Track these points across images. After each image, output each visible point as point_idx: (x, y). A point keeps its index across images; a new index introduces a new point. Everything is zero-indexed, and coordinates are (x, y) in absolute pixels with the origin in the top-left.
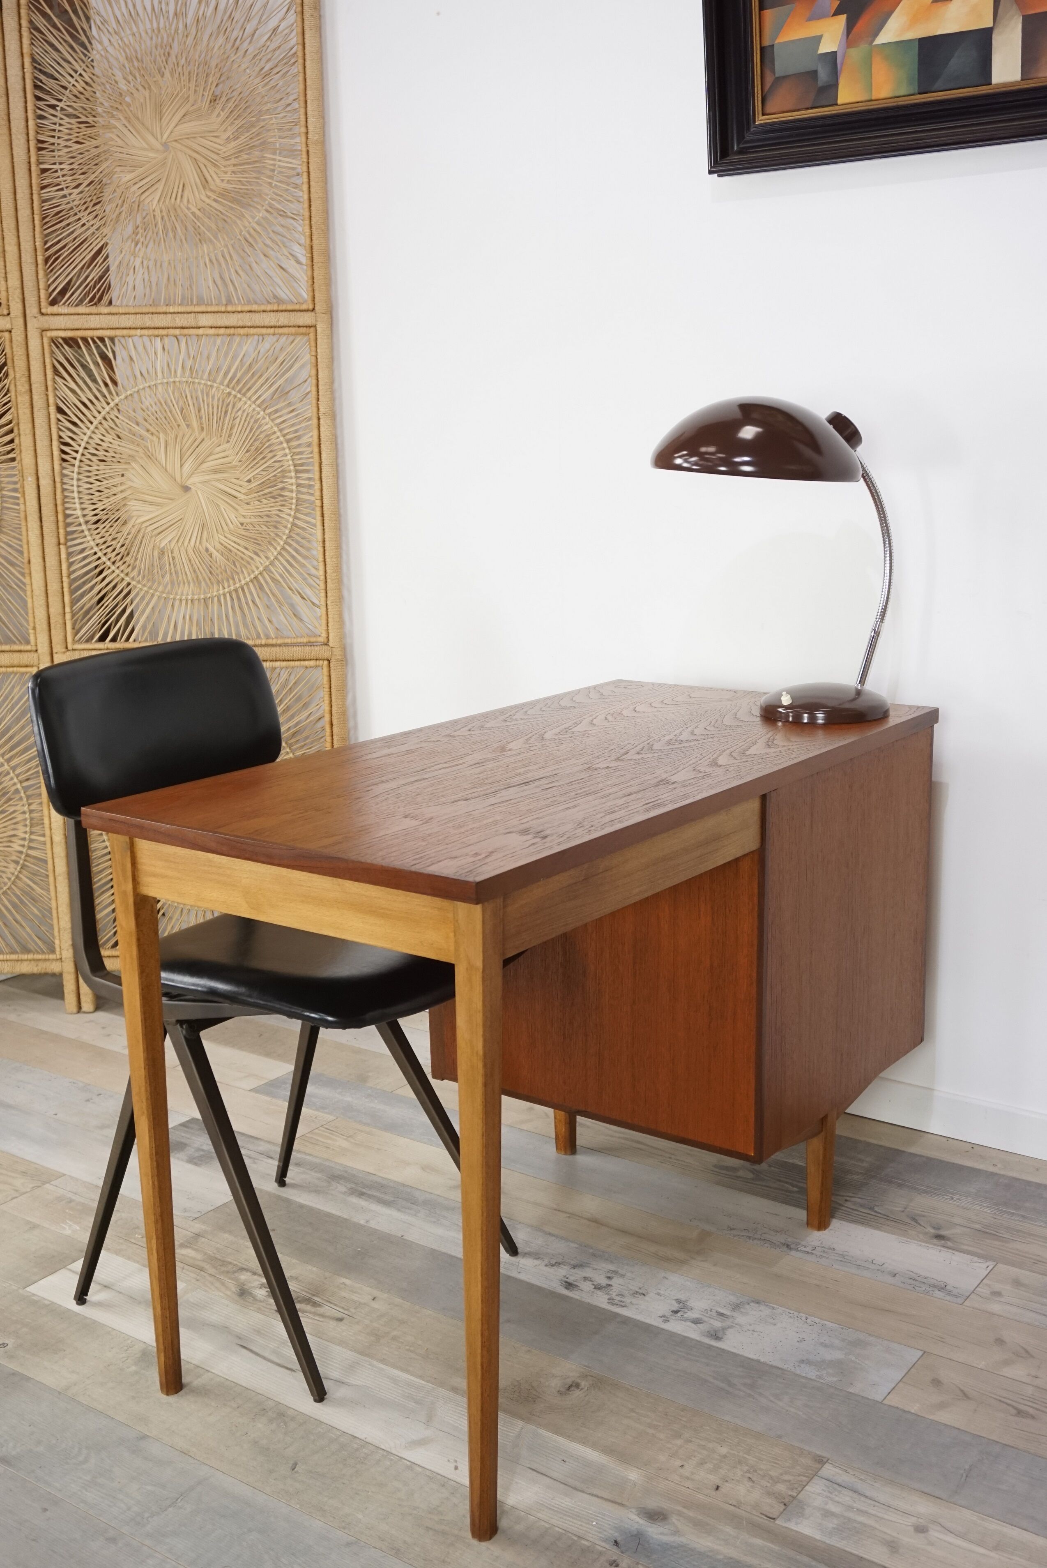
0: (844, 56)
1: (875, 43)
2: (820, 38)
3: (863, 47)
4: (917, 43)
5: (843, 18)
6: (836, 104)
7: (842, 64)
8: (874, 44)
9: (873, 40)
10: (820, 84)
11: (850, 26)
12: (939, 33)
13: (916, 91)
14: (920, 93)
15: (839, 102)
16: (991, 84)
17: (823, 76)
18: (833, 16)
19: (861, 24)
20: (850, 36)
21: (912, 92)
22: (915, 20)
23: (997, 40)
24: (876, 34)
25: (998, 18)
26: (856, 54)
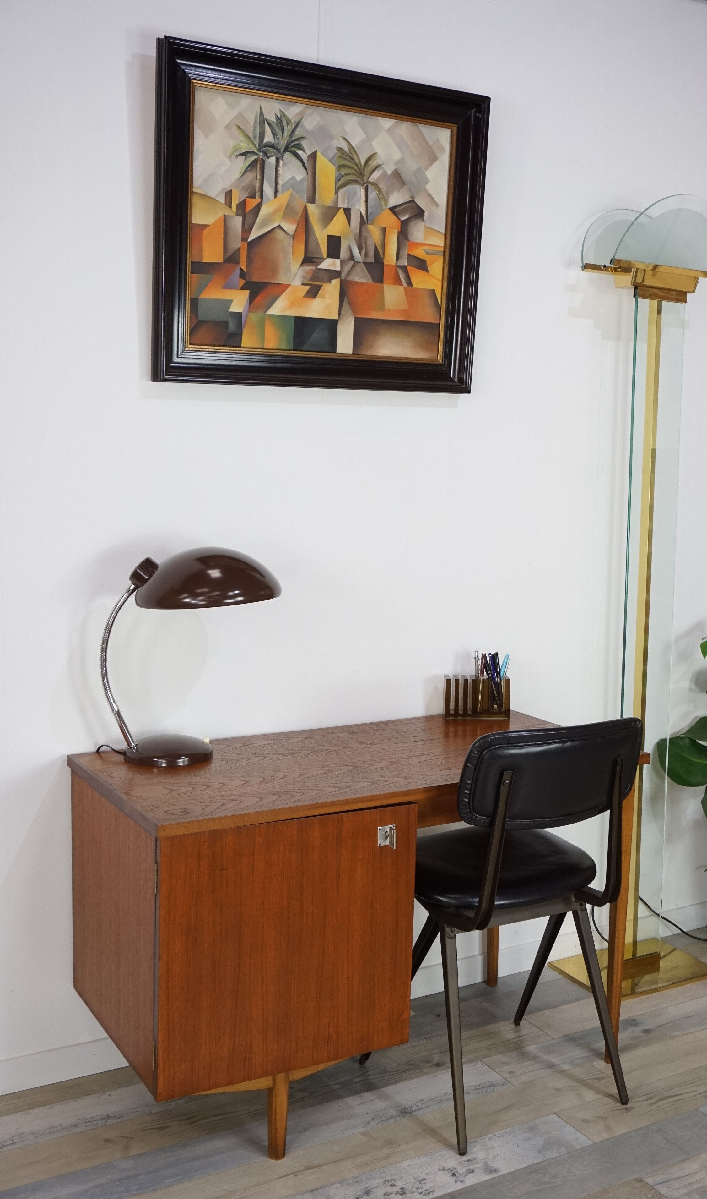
0: (247, 317)
1: (268, 313)
2: (231, 301)
3: (260, 313)
4: (293, 319)
5: (247, 293)
6: (240, 347)
7: (245, 321)
8: (266, 313)
9: (266, 311)
10: (230, 331)
11: (252, 299)
12: (307, 316)
13: (292, 348)
14: (294, 350)
15: (243, 345)
16: (335, 352)
17: (232, 326)
18: (240, 289)
19: (258, 299)
20: (252, 305)
21: (289, 348)
22: (293, 304)
23: (340, 328)
24: (268, 307)
25: (341, 314)
26: (254, 318)
